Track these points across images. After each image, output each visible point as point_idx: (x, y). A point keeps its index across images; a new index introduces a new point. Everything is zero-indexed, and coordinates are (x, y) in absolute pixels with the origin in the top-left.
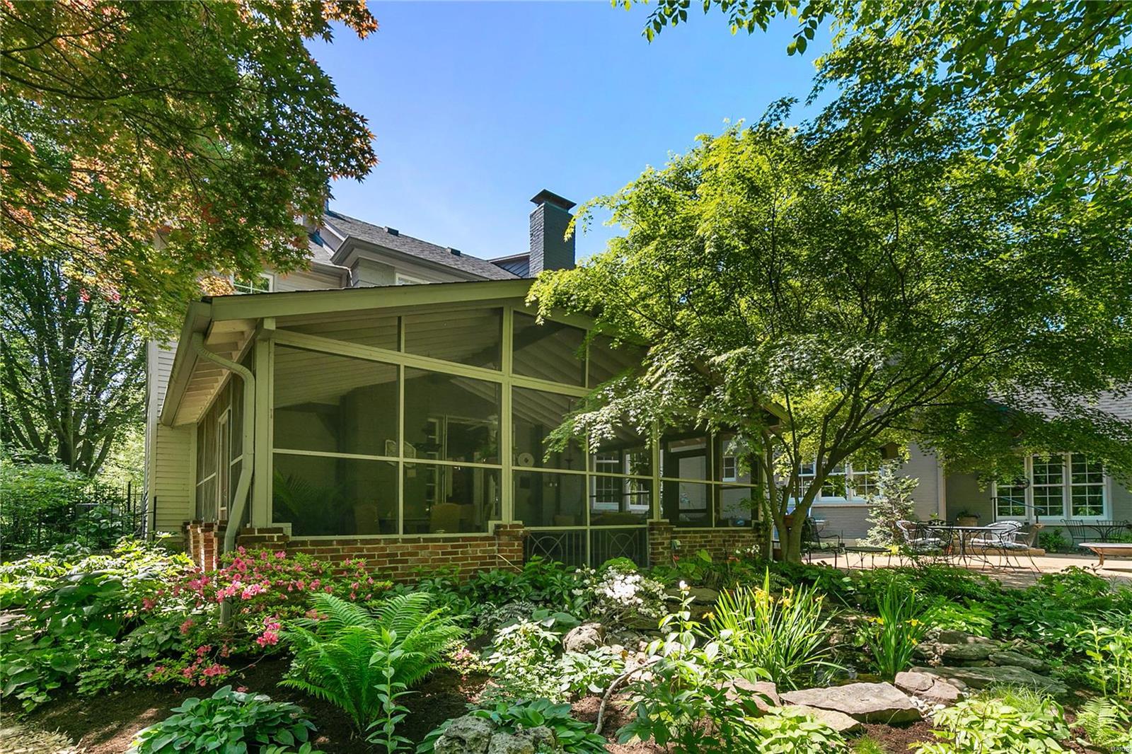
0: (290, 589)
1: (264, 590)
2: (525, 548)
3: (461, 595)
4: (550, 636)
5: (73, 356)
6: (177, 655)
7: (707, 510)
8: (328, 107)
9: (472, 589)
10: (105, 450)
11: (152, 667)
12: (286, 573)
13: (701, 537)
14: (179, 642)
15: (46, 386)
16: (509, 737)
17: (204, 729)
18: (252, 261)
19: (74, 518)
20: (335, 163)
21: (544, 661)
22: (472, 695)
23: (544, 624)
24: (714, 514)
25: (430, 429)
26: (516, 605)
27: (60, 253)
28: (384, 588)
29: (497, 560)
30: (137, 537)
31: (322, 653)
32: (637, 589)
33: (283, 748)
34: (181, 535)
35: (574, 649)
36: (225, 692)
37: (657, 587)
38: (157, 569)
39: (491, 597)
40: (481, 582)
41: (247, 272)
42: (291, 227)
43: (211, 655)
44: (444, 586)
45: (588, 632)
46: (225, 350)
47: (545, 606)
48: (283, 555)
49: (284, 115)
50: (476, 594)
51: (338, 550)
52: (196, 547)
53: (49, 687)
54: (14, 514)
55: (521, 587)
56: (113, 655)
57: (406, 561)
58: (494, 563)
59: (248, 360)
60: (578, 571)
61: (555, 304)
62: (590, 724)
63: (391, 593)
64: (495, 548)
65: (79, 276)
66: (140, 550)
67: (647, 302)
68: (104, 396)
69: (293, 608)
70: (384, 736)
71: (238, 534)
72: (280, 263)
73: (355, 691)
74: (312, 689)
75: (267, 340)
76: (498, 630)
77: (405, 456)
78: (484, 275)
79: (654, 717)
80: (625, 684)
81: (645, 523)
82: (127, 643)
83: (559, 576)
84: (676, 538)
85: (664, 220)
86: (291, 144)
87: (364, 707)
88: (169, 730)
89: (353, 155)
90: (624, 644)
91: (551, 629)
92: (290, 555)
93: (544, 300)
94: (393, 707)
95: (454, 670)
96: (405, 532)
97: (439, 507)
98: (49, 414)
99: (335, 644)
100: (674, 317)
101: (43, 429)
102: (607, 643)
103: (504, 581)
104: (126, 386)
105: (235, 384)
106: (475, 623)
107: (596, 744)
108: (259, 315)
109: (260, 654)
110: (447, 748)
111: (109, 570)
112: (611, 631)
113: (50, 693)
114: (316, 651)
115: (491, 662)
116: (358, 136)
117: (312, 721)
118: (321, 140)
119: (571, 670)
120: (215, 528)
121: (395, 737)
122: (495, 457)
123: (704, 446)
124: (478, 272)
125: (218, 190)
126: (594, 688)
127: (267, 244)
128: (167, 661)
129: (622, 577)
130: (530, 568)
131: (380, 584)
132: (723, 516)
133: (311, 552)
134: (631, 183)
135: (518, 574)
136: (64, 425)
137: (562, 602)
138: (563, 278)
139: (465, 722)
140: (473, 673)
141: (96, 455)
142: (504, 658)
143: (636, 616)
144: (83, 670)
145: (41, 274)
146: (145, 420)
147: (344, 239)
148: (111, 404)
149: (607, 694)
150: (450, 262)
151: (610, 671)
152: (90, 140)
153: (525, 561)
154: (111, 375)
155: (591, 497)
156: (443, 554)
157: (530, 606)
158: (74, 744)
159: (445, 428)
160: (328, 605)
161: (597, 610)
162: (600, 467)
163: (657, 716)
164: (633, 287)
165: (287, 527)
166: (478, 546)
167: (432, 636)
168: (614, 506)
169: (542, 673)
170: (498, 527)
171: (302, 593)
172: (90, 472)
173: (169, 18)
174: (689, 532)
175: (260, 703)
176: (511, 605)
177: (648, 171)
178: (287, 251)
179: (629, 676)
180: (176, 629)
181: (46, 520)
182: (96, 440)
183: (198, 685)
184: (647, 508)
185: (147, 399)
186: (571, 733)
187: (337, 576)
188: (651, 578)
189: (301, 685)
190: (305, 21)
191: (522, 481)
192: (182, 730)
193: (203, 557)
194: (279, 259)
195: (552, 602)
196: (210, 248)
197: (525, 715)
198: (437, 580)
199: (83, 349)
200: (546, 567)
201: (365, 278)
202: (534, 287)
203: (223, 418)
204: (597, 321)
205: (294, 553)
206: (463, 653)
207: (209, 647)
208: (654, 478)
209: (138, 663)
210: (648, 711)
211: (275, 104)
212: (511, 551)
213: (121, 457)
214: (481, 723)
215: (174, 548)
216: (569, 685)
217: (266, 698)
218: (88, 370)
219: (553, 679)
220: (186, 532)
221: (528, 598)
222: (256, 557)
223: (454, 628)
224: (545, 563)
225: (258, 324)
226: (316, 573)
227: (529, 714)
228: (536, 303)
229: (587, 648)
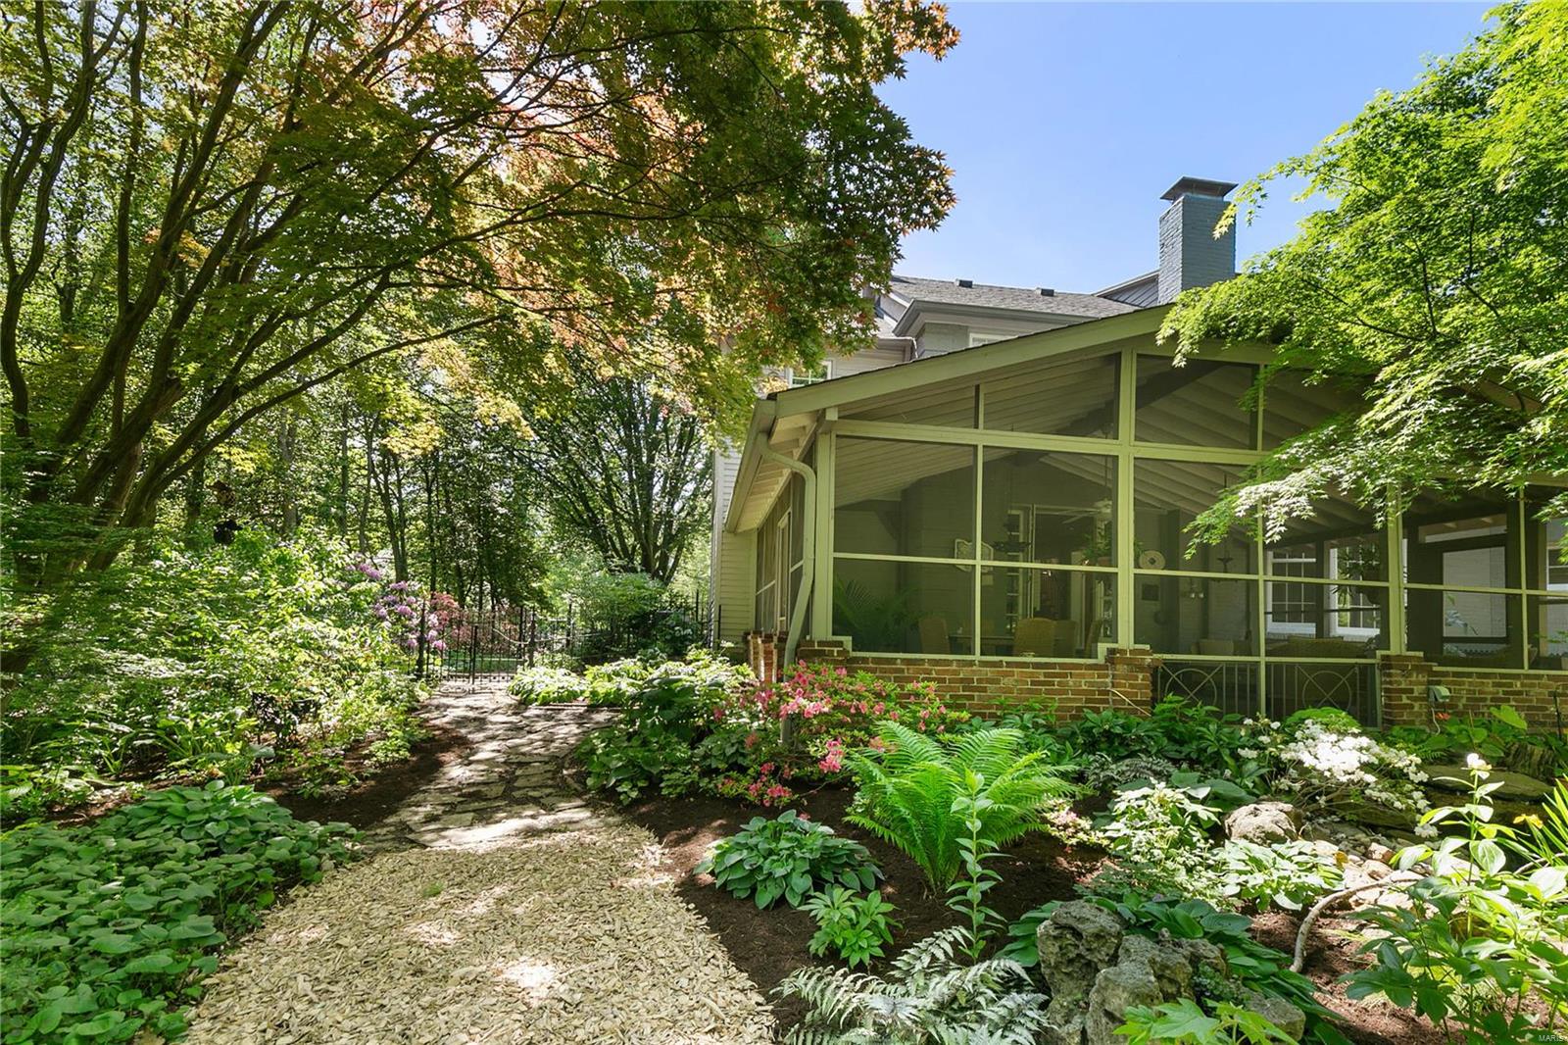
0: (853, 711)
1: (826, 709)
2: (1154, 683)
3: (1061, 739)
4: (1205, 813)
5: (654, 469)
6: (743, 770)
7: (1511, 638)
8: (899, 154)
9: (1074, 733)
10: (677, 559)
11: (721, 778)
12: (848, 692)
13: (1495, 685)
14: (744, 755)
15: (634, 502)
16: (1150, 944)
17: (771, 852)
18: (815, 349)
19: (654, 625)
20: (905, 217)
21: (1193, 846)
22: (1080, 874)
23: (1193, 793)
24: (1526, 647)
25: (1012, 524)
26: (1143, 761)
27: (643, 374)
28: (958, 721)
29: (1110, 697)
30: (704, 646)
31: (890, 789)
32: (1365, 758)
33: (850, 892)
34: (741, 645)
35: (1245, 837)
36: (789, 816)
37: (1404, 759)
38: (722, 679)
39: (1102, 746)
40: (1089, 724)
41: (810, 360)
42: (856, 302)
43: (775, 773)
44: (1036, 726)
45: (1272, 814)
46: (786, 448)
47: (1192, 768)
48: (844, 671)
49: (851, 178)
50: (1080, 740)
51: (903, 671)
52: (756, 659)
53: (640, 784)
54: (611, 620)
55: (1149, 737)
56: (688, 761)
57: (984, 690)
58: (1106, 701)
59: (809, 457)
60: (1248, 721)
61: (1207, 334)
62: (1283, 955)
63: (966, 727)
64: (1108, 680)
65: (660, 392)
66: (708, 658)
67: (1377, 304)
68: (677, 506)
69: (856, 732)
70: (968, 904)
71: (798, 645)
72: (844, 345)
73: (930, 843)
74: (880, 830)
75: (828, 432)
76: (1119, 793)
77: (983, 558)
78: (1089, 314)
79: (1415, 972)
80: (1344, 905)
81: (1374, 656)
82: (700, 751)
83: (1212, 727)
84: (1439, 683)
85: (1416, 167)
86: (859, 209)
87: (941, 862)
88: (739, 847)
89: (927, 202)
90: (1337, 842)
91: (1203, 802)
92: (851, 673)
93: (1186, 331)
94: (979, 869)
95: (1055, 838)
96: (983, 653)
97: (1024, 623)
98: (635, 526)
99: (907, 781)
100: (1435, 321)
101: (630, 541)
102: (1306, 835)
103: (1122, 727)
104: (695, 494)
105: (796, 483)
106: (1080, 778)
107: (1297, 987)
108: (819, 406)
109: (821, 780)
110: (1055, 938)
111: (682, 676)
112: (1309, 819)
113: (641, 790)
114: (884, 787)
115: (1108, 834)
116: (934, 177)
117: (879, 867)
118: (890, 195)
119: (1242, 867)
120: (775, 639)
121: (982, 908)
122: (1109, 555)
123: (1501, 530)
124: (1080, 312)
125: (784, 278)
126: (1283, 900)
127: (830, 328)
128: (734, 774)
129: (1334, 737)
130: (1163, 711)
131: (954, 715)
132: (1547, 650)
133: (873, 671)
134: (1345, 125)
135: (1145, 718)
136: (646, 536)
137: (1223, 765)
138: (1220, 295)
139: (1076, 908)
140: (1081, 845)
141: (670, 564)
142: (1129, 832)
143: (1361, 801)
144: (666, 772)
145: (630, 395)
146: (711, 528)
147: (908, 305)
148: (683, 514)
149: (1311, 915)
150: (1042, 306)
151: (1314, 880)
152: (673, 259)
153: (1154, 701)
154: (683, 485)
155: (1266, 613)
156: (1033, 683)
157: (1164, 765)
158: (660, 843)
159: (1032, 521)
160: (894, 735)
161: (1284, 783)
162: (1278, 569)
163: (1421, 970)
164: (1351, 285)
165: (847, 640)
166: (1083, 676)
167: (1028, 788)
168: (1308, 629)
169: (1190, 863)
170: (1112, 652)
171: (865, 717)
172: (666, 580)
173: (743, 114)
174: (1469, 675)
175: (824, 836)
176: (1135, 761)
177: (1380, 99)
178: (851, 330)
179: (1354, 893)
180: (741, 742)
181: (634, 626)
182: (670, 550)
183: (763, 805)
184: (1375, 632)
185: (712, 507)
186: (1251, 962)
187: (903, 700)
188: (1391, 744)
189: (867, 823)
190: (876, 64)
191: (1146, 590)
192: (751, 849)
193: (762, 669)
194: (844, 342)
195: (1203, 762)
196: (776, 341)
197: (1171, 918)
198: (1026, 716)
199: (662, 463)
200: (1190, 712)
201: (932, 346)
202: (1171, 315)
203: (783, 523)
204: (1281, 348)
205: (855, 671)
206: (1065, 816)
207: (772, 765)
208: (1392, 584)
209: (709, 772)
210: (1403, 959)
211: (843, 169)
212: (1132, 686)
213: (689, 566)
214: (1103, 915)
215: (737, 658)
216: (1238, 889)
217: (827, 829)
218: (665, 483)
219: (1211, 874)
220: (747, 642)
221: (1161, 753)
222: (817, 673)
223: (1055, 782)
224: (1189, 706)
225: (819, 416)
226: (878, 695)
227: (1179, 919)
228: (1175, 337)
229: (1270, 838)
